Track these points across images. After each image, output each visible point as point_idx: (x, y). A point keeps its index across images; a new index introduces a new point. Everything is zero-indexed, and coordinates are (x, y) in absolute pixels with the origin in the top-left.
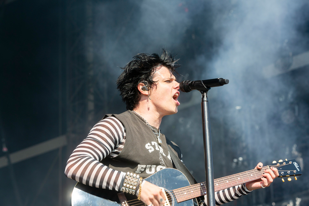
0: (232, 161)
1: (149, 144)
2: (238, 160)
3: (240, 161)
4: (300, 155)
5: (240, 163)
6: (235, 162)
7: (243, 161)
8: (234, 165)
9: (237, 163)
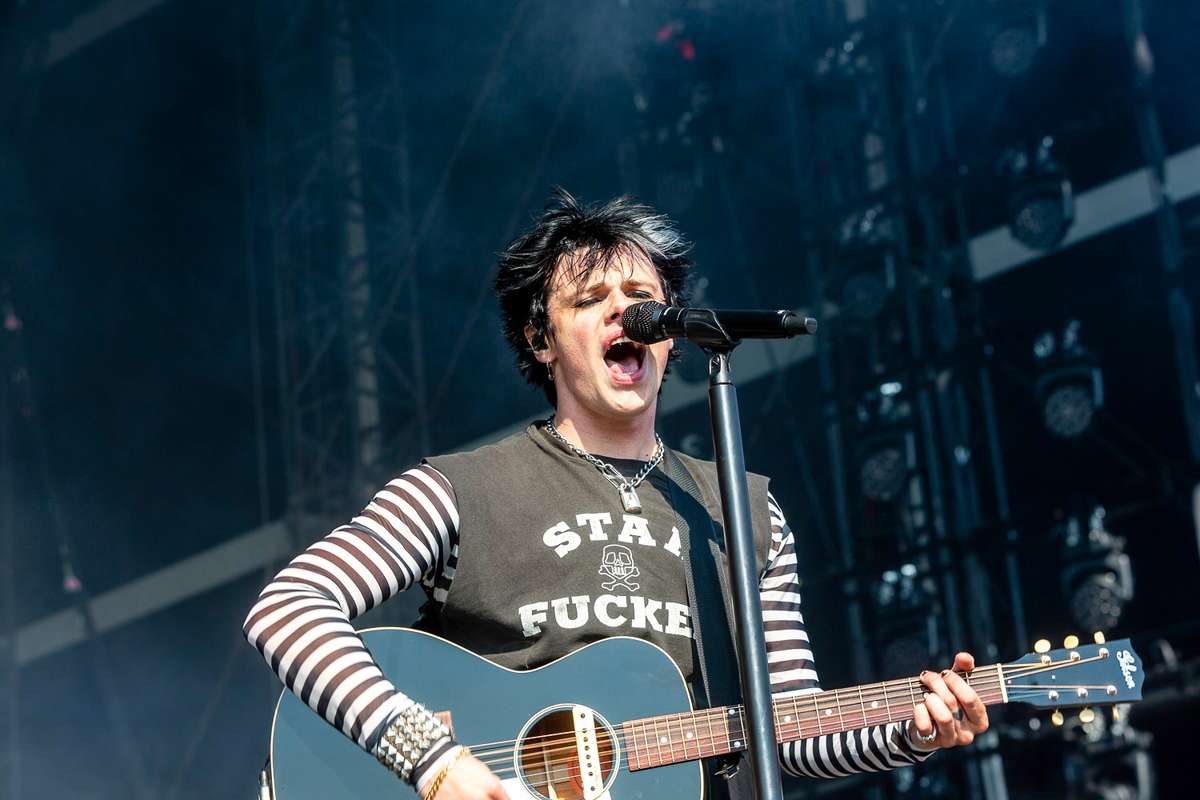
0: (881, 581)
1: (562, 526)
2: (901, 577)
3: (907, 577)
4: (1119, 543)
5: (907, 585)
6: (888, 583)
7: (918, 579)
8: (886, 593)
9: (897, 586)
